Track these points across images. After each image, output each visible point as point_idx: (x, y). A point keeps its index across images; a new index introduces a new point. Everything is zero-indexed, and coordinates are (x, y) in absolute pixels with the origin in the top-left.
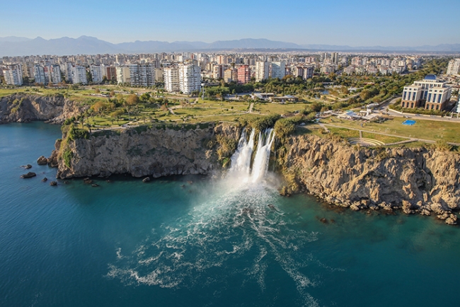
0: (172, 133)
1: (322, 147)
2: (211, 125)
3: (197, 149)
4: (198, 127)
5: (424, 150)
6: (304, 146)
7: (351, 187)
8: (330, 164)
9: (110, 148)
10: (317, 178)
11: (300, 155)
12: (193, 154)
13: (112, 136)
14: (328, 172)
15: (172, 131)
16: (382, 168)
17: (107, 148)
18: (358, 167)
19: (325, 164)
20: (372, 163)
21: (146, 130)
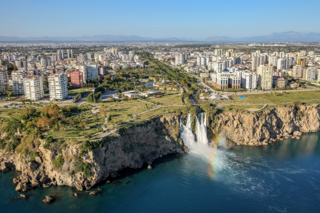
0: (139, 129)
1: (235, 117)
2: (157, 119)
3: (158, 138)
4: (152, 121)
5: (275, 109)
6: (227, 119)
7: (258, 134)
8: (244, 125)
9: (112, 151)
10: (241, 135)
11: (225, 125)
12: (156, 142)
13: (112, 140)
14: (246, 130)
15: (139, 128)
16: (266, 122)
17: (111, 152)
18: (257, 123)
19: (242, 126)
20: (262, 120)
21: (124, 131)
